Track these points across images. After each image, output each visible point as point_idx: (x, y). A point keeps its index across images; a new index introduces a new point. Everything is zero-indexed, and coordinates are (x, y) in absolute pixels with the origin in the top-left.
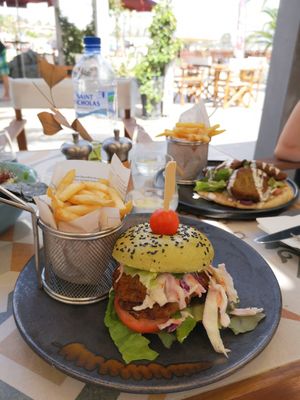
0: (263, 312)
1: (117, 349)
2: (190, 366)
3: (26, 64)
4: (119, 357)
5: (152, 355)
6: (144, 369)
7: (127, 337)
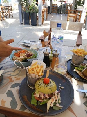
0: (62, 108)
1: (31, 100)
2: (40, 110)
3: (63, 8)
4: (30, 102)
5: (36, 104)
6: (33, 106)
7: (34, 99)
